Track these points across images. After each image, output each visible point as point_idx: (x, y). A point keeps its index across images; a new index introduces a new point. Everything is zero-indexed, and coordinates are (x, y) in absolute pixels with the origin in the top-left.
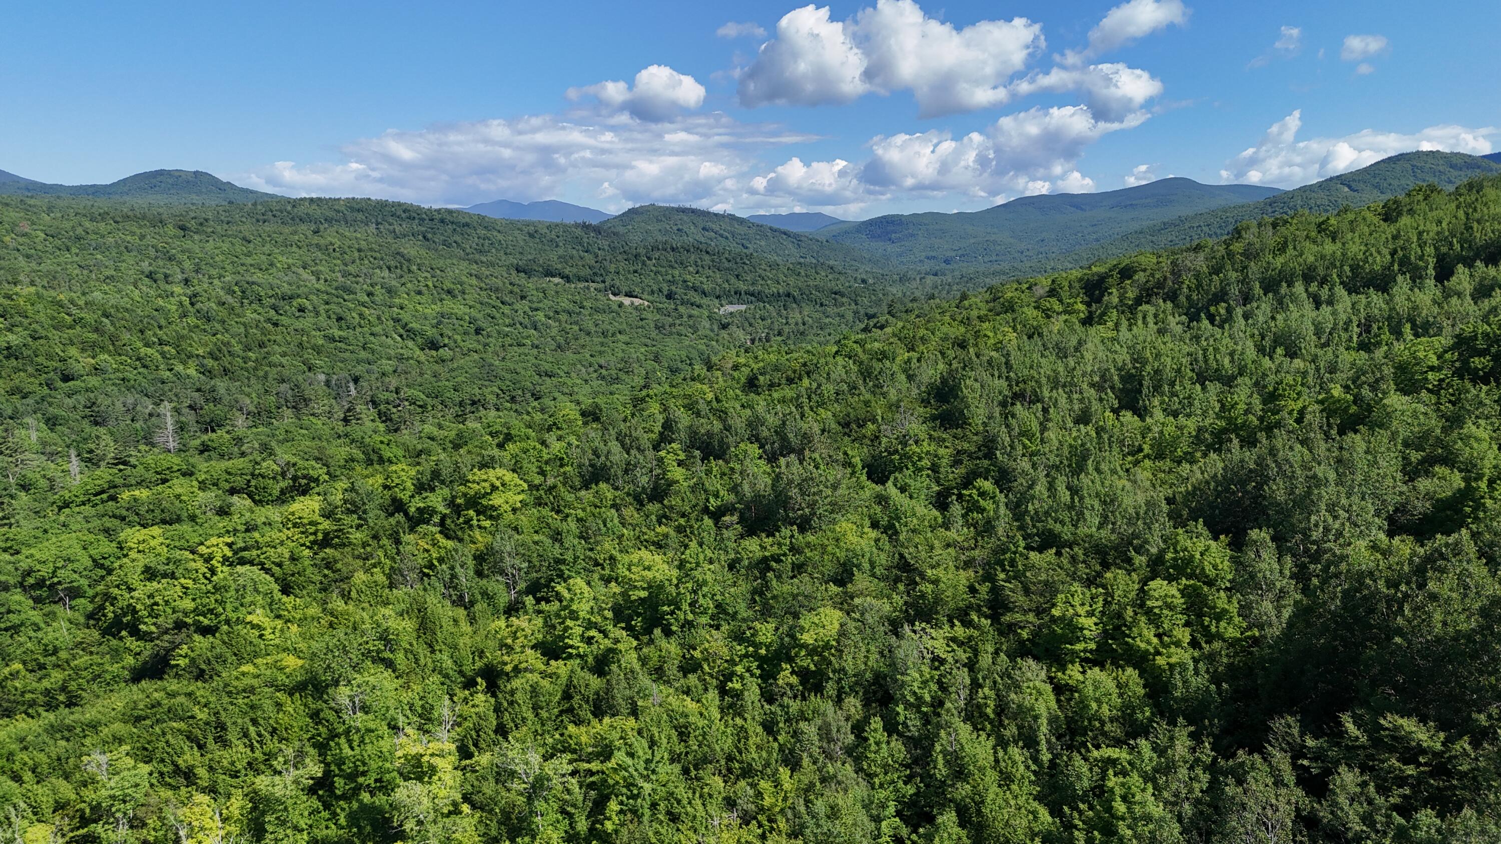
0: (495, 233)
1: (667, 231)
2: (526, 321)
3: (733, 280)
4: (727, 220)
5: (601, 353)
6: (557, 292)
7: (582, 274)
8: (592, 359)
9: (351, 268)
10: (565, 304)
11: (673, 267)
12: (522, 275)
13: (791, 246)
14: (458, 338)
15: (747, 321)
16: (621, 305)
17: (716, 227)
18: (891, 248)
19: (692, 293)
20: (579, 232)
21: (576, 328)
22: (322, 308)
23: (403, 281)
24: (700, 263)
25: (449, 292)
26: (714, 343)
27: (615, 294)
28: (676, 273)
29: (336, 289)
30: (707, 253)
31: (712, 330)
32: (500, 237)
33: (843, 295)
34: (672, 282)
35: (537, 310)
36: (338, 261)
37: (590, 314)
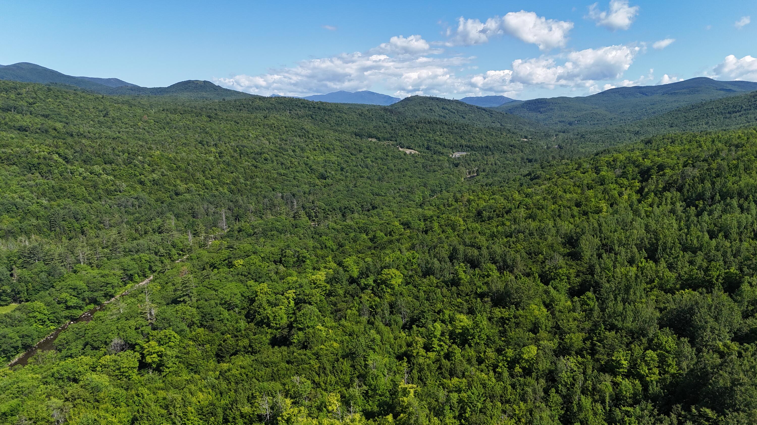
0: (344, 114)
1: (424, 110)
2: (363, 164)
3: (459, 139)
4: (454, 103)
5: (399, 182)
6: (376, 148)
7: (386, 136)
8: (395, 186)
9: (284, 137)
10: (380, 154)
11: (430, 133)
12: (358, 137)
13: (487, 116)
14: (333, 172)
15: (467, 162)
16: (405, 154)
17: (449, 107)
18: (540, 116)
19: (439, 146)
20: (382, 112)
21: (386, 167)
22: (274, 158)
23: (307, 143)
24: (442, 130)
25: (328, 149)
26: (451, 176)
27: (402, 147)
28: (431, 135)
30: (446, 124)
31: (449, 168)
32: (346, 116)
33: (515, 148)
34: (429, 141)
35: (367, 157)
36: (277, 133)
37: (391, 160)
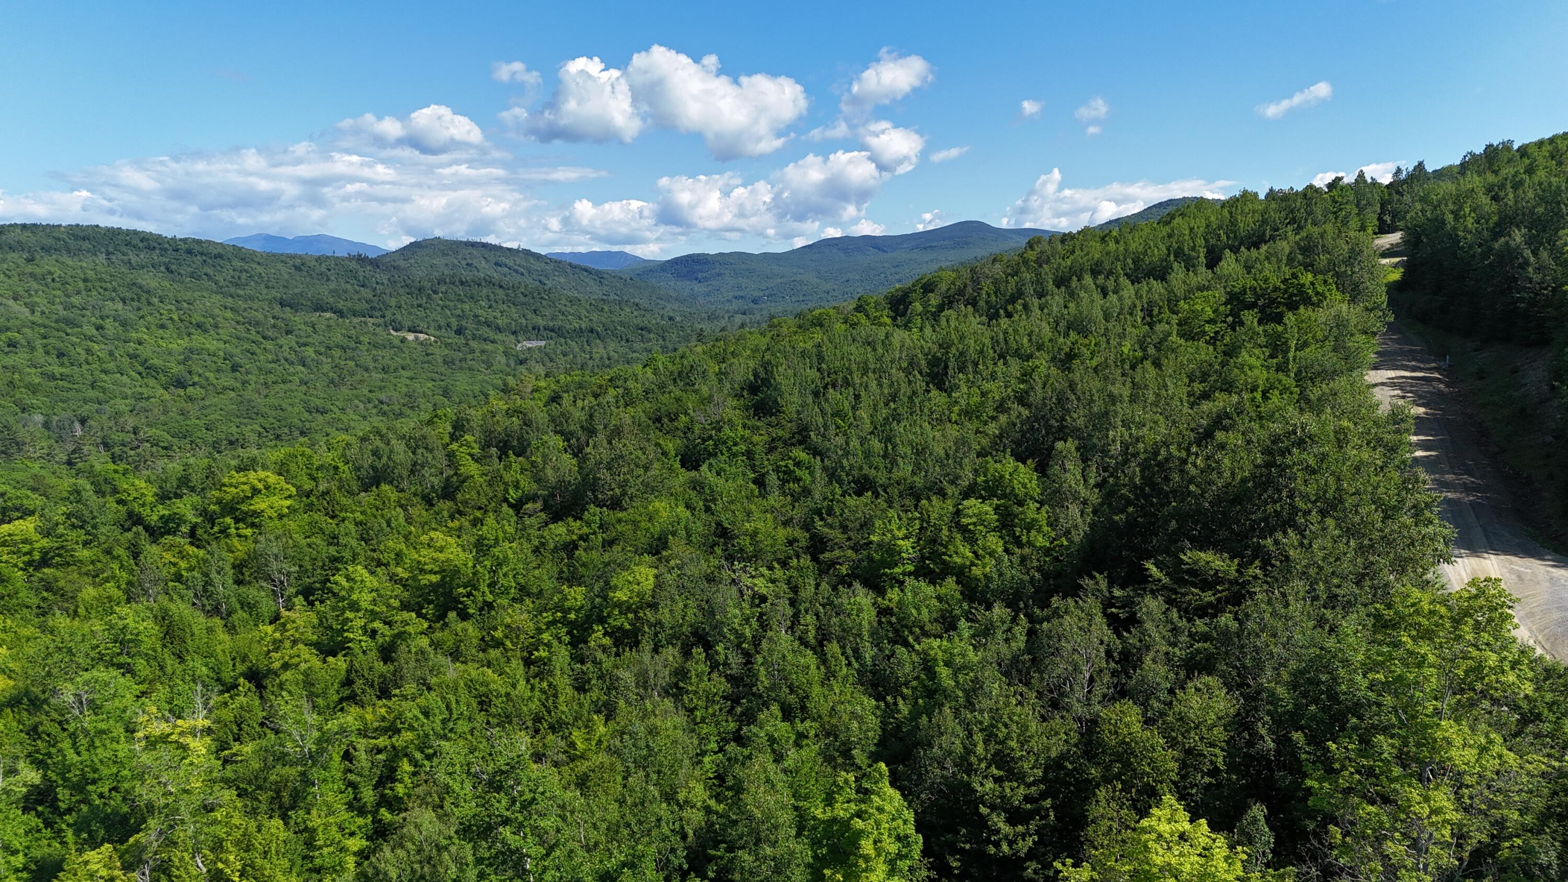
0: (254, 266)
1: (455, 265)
2: (293, 357)
3: (530, 315)
4: (522, 255)
5: (381, 388)
6: (329, 327)
7: (358, 308)
8: (370, 395)
9: (76, 300)
10: (338, 338)
11: (462, 302)
12: (287, 309)
13: (592, 283)
14: (211, 375)
15: (547, 357)
16: (403, 340)
17: (510, 262)
18: (698, 288)
19: (486, 329)
20: (353, 265)
21: (351, 364)
22: (38, 343)
23: (141, 313)
24: (492, 297)
25: (199, 326)
27: (396, 330)
28: (466, 307)
29: (57, 321)
30: (501, 287)
31: (508, 366)
32: (260, 269)
33: (650, 332)
34: (462, 317)
35: (305, 345)
36: (58, 293)
37: (368, 350)
